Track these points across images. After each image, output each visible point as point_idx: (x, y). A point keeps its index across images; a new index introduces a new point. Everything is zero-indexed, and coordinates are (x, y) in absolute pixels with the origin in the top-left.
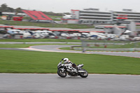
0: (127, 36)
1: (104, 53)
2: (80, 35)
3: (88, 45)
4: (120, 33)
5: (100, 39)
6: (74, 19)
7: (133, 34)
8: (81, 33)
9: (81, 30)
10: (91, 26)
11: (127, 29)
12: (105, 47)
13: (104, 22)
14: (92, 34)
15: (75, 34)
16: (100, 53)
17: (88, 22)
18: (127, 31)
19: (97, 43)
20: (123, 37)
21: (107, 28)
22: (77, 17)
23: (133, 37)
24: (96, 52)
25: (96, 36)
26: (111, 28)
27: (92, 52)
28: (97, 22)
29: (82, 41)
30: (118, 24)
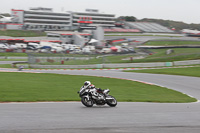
0: (93, 48)
1: (61, 71)
2: (25, 46)
3: (37, 61)
4: (83, 43)
5: (55, 52)
6: (16, 23)
7: (100, 44)
8: (27, 43)
9: (26, 39)
10: (41, 34)
11: (91, 37)
12: (62, 63)
13: (59, 28)
14: (43, 44)
15: (18, 45)
16: (55, 71)
17: (36, 27)
18: (93, 41)
19: (51, 58)
20: (87, 49)
21: (64, 36)
22: (21, 20)
23: (101, 49)
24: (49, 71)
25: (50, 48)
26: (70, 36)
27: (44, 71)
28: (50, 27)
29: (29, 55)
30: (80, 30)
